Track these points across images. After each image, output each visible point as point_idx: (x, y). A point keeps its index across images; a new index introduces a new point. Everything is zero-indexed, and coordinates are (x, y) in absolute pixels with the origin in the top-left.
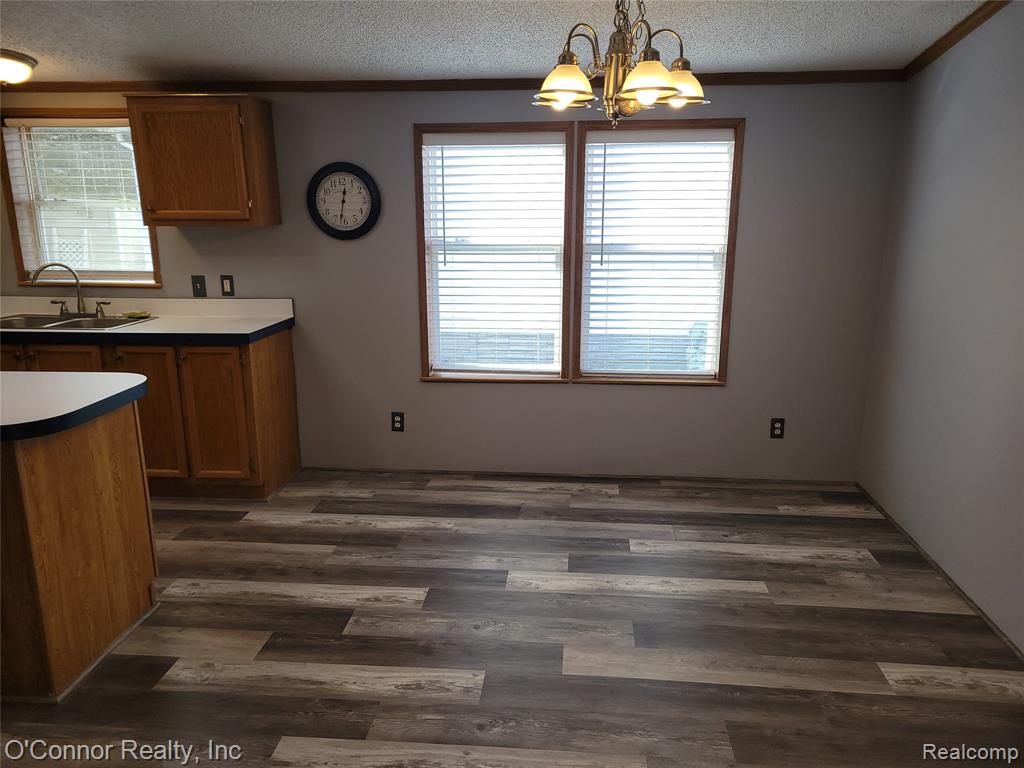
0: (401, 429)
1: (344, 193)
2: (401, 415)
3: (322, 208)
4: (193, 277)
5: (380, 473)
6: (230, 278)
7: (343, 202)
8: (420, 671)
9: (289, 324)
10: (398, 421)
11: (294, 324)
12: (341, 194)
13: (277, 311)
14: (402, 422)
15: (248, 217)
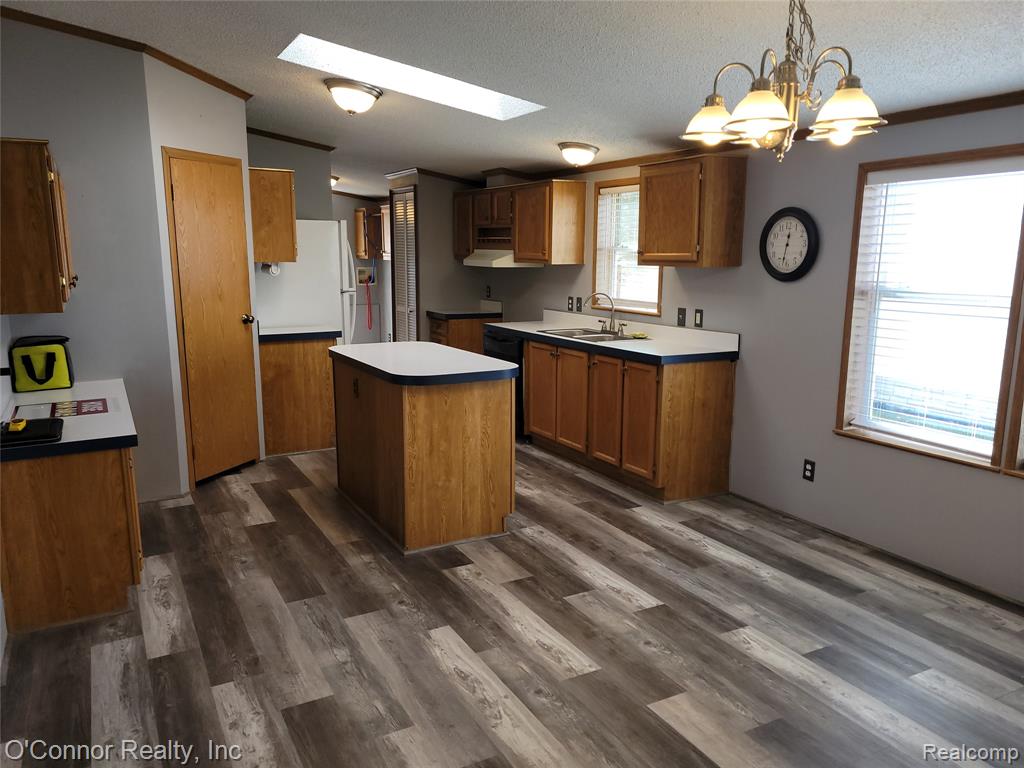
0: (811, 479)
1: (789, 237)
2: (813, 464)
3: (770, 250)
4: (679, 309)
5: (784, 517)
6: (701, 312)
7: (787, 245)
8: (564, 642)
9: (732, 357)
10: (810, 472)
11: (738, 358)
12: (786, 238)
13: (726, 343)
14: (812, 471)
15: (695, 258)
